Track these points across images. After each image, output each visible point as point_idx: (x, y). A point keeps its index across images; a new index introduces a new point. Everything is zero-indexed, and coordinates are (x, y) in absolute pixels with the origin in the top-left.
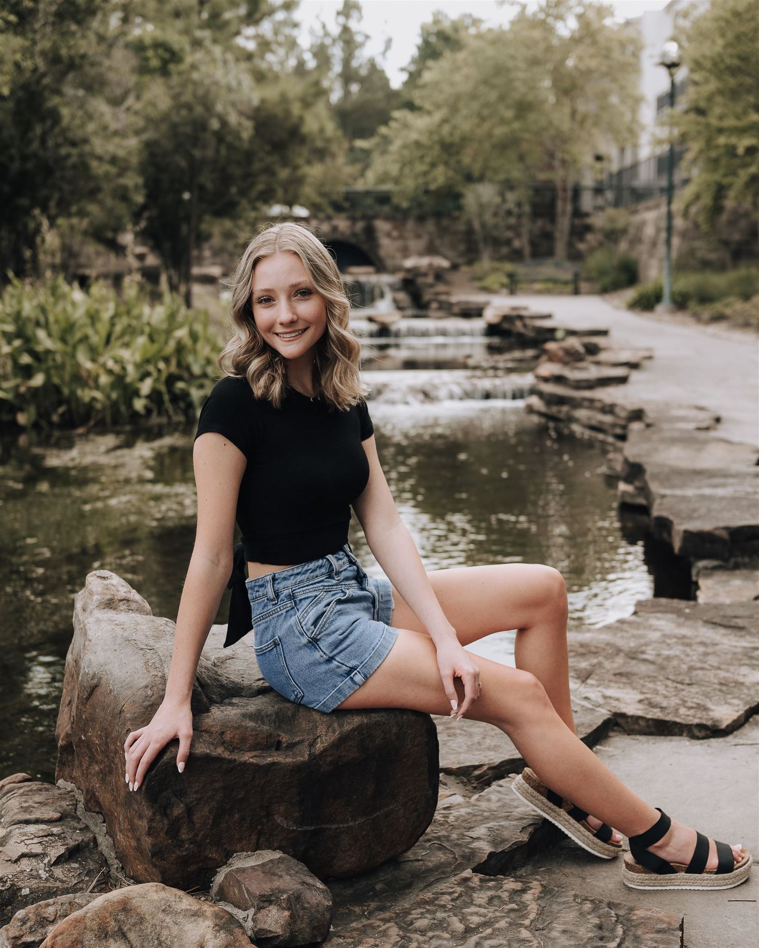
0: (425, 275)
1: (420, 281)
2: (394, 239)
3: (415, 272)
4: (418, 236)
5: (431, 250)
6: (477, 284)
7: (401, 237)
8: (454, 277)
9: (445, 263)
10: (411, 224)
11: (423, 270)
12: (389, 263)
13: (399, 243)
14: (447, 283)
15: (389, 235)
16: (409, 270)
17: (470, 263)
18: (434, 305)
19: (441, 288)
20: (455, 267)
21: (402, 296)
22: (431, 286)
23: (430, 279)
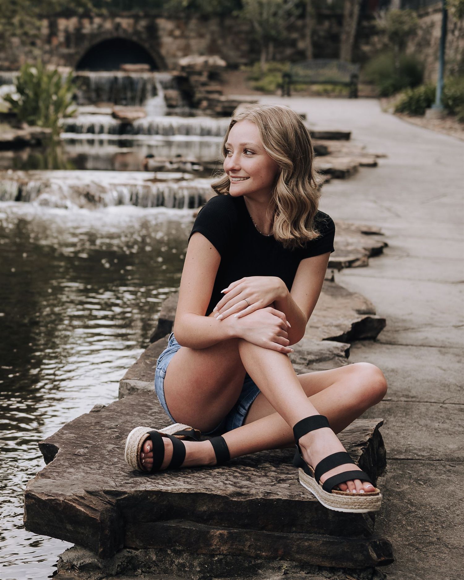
0: (200, 74)
1: (194, 78)
2: (176, 38)
3: (190, 70)
4: (201, 36)
5: (212, 50)
6: (253, 84)
7: (183, 36)
8: (232, 77)
9: (222, 63)
10: (193, 23)
11: (198, 68)
12: (170, 61)
13: (181, 42)
14: (222, 82)
15: (171, 34)
16: (183, 68)
17: (251, 63)
18: (205, 104)
19: (214, 87)
20: (232, 67)
21: (173, 93)
22: (204, 84)
23: (204, 78)
